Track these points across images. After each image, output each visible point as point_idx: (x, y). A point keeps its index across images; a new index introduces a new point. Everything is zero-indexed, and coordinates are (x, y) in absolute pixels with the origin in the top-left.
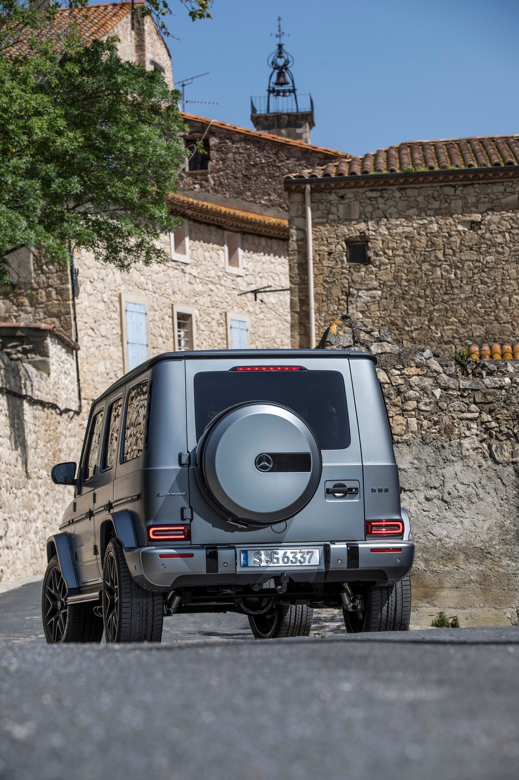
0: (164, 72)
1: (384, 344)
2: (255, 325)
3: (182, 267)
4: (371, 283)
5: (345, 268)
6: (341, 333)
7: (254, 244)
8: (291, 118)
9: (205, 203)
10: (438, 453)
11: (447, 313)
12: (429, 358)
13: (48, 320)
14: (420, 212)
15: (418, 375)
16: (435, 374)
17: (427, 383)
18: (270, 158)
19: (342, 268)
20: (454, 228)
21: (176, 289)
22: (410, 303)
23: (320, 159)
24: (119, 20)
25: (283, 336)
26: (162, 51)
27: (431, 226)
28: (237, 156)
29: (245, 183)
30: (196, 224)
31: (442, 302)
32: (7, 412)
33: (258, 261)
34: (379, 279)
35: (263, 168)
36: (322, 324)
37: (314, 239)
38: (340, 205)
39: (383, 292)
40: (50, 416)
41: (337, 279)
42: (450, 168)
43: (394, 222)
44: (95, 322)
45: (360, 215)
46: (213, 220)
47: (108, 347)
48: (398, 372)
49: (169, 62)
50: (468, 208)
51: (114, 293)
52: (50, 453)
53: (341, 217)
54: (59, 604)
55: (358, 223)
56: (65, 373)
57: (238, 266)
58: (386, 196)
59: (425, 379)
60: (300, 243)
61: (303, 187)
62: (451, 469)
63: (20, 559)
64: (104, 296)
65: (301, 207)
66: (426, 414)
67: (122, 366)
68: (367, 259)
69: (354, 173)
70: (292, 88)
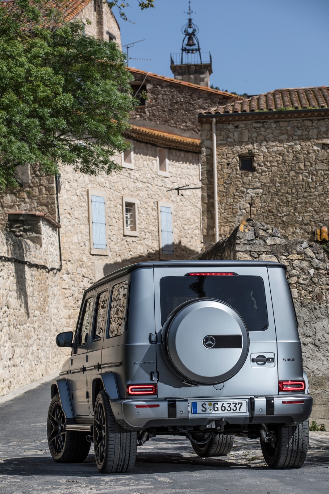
0: (115, 39)
1: (276, 238)
2: (177, 210)
3: (129, 171)
4: (255, 184)
5: (239, 174)
6: (247, 231)
7: (176, 156)
8: (197, 67)
9: (145, 129)
10: (312, 313)
11: (306, 204)
12: (306, 248)
13: (40, 208)
14: (289, 137)
15: (299, 259)
16: (310, 259)
17: (304, 265)
18: (186, 98)
19: (236, 174)
20: (311, 148)
21: (125, 187)
22: (282, 198)
23: (220, 99)
24: (86, 5)
25: (195, 217)
26: (114, 25)
27: (296, 146)
28: (165, 97)
29: (170, 114)
30: (138, 143)
31: (303, 197)
32: (14, 274)
33: (179, 167)
34: (261, 182)
35: (182, 105)
36: (223, 211)
37: (218, 155)
38: (235, 132)
39: (263, 190)
40: (42, 274)
41: (233, 181)
42: (309, 108)
43: (271, 144)
44: (71, 209)
45: (249, 138)
46: (149, 140)
47: (79, 225)
48: (285, 258)
49: (119, 33)
50: (321, 135)
51: (84, 189)
52: (42, 299)
53: (236, 140)
54: (60, 428)
55: (247, 144)
56: (51, 243)
57: (166, 171)
58: (266, 126)
59: (303, 262)
60: (209, 157)
61: (211, 120)
62: (320, 323)
63: (22, 372)
64: (77, 191)
65: (209, 133)
66: (303, 286)
67: (89, 238)
68: (253, 168)
69: (245, 111)
70: (197, 48)
